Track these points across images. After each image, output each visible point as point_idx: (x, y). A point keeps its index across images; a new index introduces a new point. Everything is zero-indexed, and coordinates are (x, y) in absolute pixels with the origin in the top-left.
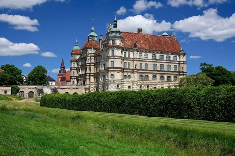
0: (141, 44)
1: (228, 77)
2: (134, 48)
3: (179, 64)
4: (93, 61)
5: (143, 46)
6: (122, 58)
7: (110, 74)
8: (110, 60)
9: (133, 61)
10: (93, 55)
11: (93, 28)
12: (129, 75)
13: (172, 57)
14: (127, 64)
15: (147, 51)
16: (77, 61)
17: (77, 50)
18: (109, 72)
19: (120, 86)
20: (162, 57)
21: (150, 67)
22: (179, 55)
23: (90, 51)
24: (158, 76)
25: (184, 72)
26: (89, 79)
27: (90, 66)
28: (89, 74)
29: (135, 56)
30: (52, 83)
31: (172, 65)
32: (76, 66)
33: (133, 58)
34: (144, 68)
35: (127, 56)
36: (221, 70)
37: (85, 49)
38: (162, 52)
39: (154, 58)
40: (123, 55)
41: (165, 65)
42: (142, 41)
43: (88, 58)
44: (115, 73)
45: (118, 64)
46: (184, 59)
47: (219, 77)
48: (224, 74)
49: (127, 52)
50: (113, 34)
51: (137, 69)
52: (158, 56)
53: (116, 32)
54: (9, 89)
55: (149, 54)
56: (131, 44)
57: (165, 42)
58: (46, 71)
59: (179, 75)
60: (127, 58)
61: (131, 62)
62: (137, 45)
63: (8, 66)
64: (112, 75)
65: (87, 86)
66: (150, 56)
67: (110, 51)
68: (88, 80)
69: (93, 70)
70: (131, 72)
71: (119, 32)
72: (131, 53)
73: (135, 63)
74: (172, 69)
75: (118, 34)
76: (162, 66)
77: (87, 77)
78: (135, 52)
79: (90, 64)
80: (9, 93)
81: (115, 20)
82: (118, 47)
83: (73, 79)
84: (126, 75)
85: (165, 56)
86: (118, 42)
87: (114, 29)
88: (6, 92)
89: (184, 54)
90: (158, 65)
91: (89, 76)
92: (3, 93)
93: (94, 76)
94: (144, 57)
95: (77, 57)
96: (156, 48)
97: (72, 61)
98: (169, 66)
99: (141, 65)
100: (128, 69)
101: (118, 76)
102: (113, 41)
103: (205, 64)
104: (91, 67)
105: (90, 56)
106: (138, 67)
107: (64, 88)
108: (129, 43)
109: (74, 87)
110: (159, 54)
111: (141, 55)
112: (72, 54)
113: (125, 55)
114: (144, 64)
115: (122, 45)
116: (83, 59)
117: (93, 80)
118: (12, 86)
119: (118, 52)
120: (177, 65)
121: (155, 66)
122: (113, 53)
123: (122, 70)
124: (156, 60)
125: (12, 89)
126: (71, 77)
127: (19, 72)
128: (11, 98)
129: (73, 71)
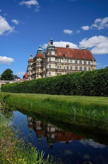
0: (68, 54)
2: (63, 57)
3: (92, 66)
4: (40, 66)
5: (70, 56)
6: (56, 63)
7: (48, 72)
8: (48, 64)
10: (40, 62)
11: (40, 46)
13: (87, 62)
14: (59, 67)
15: (71, 59)
16: (31, 66)
17: (31, 59)
20: (81, 62)
21: (74, 68)
22: (92, 61)
23: (38, 60)
26: (38, 76)
29: (64, 62)
31: (88, 67)
32: (31, 69)
34: (69, 69)
37: (35, 59)
38: (81, 59)
39: (76, 62)
40: (56, 61)
41: (83, 67)
42: (69, 53)
43: (37, 63)
44: (51, 72)
45: (53, 66)
46: (95, 63)
49: (59, 59)
50: (50, 48)
52: (78, 62)
53: (52, 47)
55: (73, 60)
56: (62, 54)
57: (84, 53)
60: (59, 63)
61: (62, 65)
62: (66, 55)
66: (74, 62)
67: (49, 59)
69: (40, 71)
70: (61, 72)
71: (54, 47)
72: (62, 60)
73: (64, 66)
76: (81, 68)
78: (64, 59)
79: (38, 67)
81: (52, 39)
82: (53, 56)
83: (29, 77)
85: (83, 62)
86: (53, 53)
87: (51, 45)
89: (95, 61)
90: (79, 67)
91: (38, 74)
95: (32, 64)
96: (77, 57)
97: (28, 66)
98: (85, 68)
99: (68, 67)
100: (59, 70)
102: (50, 52)
104: (39, 69)
106: (66, 69)
108: (60, 54)
111: (68, 61)
112: (28, 62)
113: (58, 61)
115: (56, 55)
116: (34, 65)
117: (40, 76)
119: (53, 59)
121: (76, 68)
122: (50, 60)
123: (56, 70)
124: (77, 64)
126: (28, 75)
129: (29, 72)
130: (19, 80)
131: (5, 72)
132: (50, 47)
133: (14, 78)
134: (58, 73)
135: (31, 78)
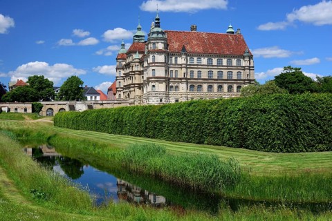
0: (194, 46)
1: (305, 85)
2: (183, 51)
3: (244, 70)
4: (139, 69)
5: (197, 49)
6: (167, 66)
8: (151, 68)
9: (181, 68)
10: (138, 60)
11: (139, 26)
12: (177, 87)
13: (234, 62)
14: (174, 72)
15: (199, 56)
17: (123, 54)
18: (150, 83)
19: (163, 100)
20: (220, 64)
21: (205, 74)
22: (244, 58)
23: (134, 56)
24: (215, 86)
25: (250, 80)
26: (134, 91)
27: (134, 75)
28: (134, 84)
29: (184, 62)
30: (95, 97)
31: (235, 72)
32: (122, 75)
33: (181, 65)
34: (196, 76)
35: (174, 62)
36: (297, 77)
37: (130, 53)
38: (220, 56)
39: (210, 64)
40: (167, 61)
41: (225, 72)
42: (194, 42)
43: (133, 64)
44: (157, 84)
45: (161, 72)
47: (293, 86)
48: (300, 81)
49: (174, 57)
50: (155, 36)
51: (186, 79)
52: (215, 61)
53: (158, 33)
54: (29, 106)
55: (202, 58)
56: (179, 46)
57: (227, 42)
58: (82, 83)
59: (244, 83)
60: (173, 65)
61: (179, 70)
62: (188, 48)
63: (36, 77)
64: (154, 86)
65: (132, 100)
66: (204, 61)
67: (151, 56)
68: (132, 93)
69: (138, 79)
70: (178, 82)
72: (179, 59)
73: (184, 70)
74: (235, 77)
75: (160, 36)
76: (220, 73)
77: (132, 89)
78: (184, 57)
79: (134, 72)
80: (30, 111)
81: (157, 17)
83: (119, 91)
84: (172, 87)
85: (225, 61)
86: (160, 46)
87: (156, 29)
88: (26, 110)
89: (251, 57)
91: (134, 87)
92: (23, 111)
93: (139, 88)
94: (195, 63)
96: (213, 50)
97: (117, 69)
98: (230, 74)
99: (192, 72)
101: (161, 87)
102: (154, 44)
103: (290, 68)
104: (136, 76)
105: (135, 63)
106: (188, 76)
107: (102, 104)
108: (176, 45)
109: (116, 102)
110: (216, 59)
111: (192, 59)
112: (117, 59)
113: (171, 61)
114: (196, 71)
116: (128, 66)
117: (138, 92)
118: (34, 103)
119: (160, 58)
120: (242, 71)
121: (211, 73)
122: (154, 59)
123: (167, 80)
124: (213, 66)
125: (33, 105)
126: (117, 88)
127: (50, 85)
128: (26, 117)
129: (118, 81)
130: (98, 98)
131: (66, 83)
133: (89, 94)
134: (170, 85)
135: (122, 93)
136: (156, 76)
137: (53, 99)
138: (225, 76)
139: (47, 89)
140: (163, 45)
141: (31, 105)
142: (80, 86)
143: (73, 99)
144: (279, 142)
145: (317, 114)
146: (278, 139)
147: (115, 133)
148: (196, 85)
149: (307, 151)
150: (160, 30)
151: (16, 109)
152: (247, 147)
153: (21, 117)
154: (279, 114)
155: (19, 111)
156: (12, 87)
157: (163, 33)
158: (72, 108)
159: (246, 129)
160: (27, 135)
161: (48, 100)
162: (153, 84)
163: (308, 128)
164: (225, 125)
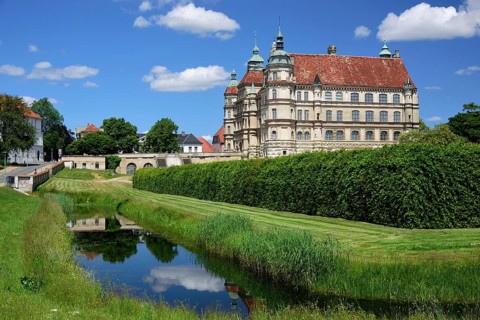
0: (333, 75)
2: (316, 83)
3: (405, 109)
4: (254, 108)
5: (335, 80)
6: (292, 103)
7: (270, 130)
8: (271, 107)
9: (314, 106)
10: (254, 96)
11: (256, 48)
12: (307, 133)
13: (390, 97)
14: (303, 113)
15: (339, 88)
16: (233, 108)
17: (234, 88)
18: (269, 128)
19: (288, 153)
20: (369, 98)
21: (347, 116)
22: (404, 91)
23: (249, 90)
24: (363, 132)
25: (413, 124)
26: (248, 139)
27: (248, 116)
28: (248, 130)
29: (317, 98)
30: (196, 148)
31: (391, 112)
32: (233, 116)
33: (314, 102)
34: (334, 118)
35: (303, 99)
37: (242, 86)
38: (370, 88)
39: (355, 98)
40: (294, 97)
41: (377, 113)
42: (333, 70)
43: (246, 101)
44: (279, 130)
45: (284, 112)
46: (414, 100)
47: (476, 131)
49: (303, 92)
50: (276, 61)
51: (321, 122)
52: (362, 96)
53: (280, 57)
54: (101, 160)
55: (344, 92)
56: (310, 75)
57: (380, 70)
58: (176, 128)
59: (405, 129)
60: (302, 102)
61: (311, 109)
62: (323, 78)
63: (113, 121)
64: (274, 132)
65: (245, 153)
66: (347, 96)
67: (271, 91)
68: (246, 142)
69: (254, 123)
70: (309, 127)
72: (310, 93)
73: (317, 110)
74: (391, 120)
75: (284, 61)
76: (370, 114)
77: (245, 137)
78: (318, 91)
79: (249, 112)
80: (102, 167)
81: (280, 35)
82: (284, 84)
83: (228, 139)
84: (300, 133)
85: (376, 96)
86: (283, 75)
87: (278, 53)
88: (97, 166)
89: (413, 91)
90: (362, 112)
91: (248, 134)
92: (93, 167)
93: (256, 135)
94: (334, 99)
95: (235, 100)
96: (359, 81)
97: (225, 108)
98: (384, 114)
99: (329, 113)
100: (304, 122)
101: (284, 134)
102: (275, 73)
103: (472, 106)
104: (251, 118)
105: (249, 99)
106: (323, 118)
107: (204, 157)
108: (306, 75)
109: (222, 154)
110: (364, 93)
111: (328, 94)
112: (225, 95)
113: (299, 96)
114: (334, 111)
115: (292, 79)
116: (240, 104)
117: (254, 140)
118: (108, 156)
119: (284, 93)
120: (401, 110)
121: (356, 113)
122: (275, 94)
123: (293, 124)
124: (359, 103)
125: (107, 160)
126: (225, 136)
127: (132, 131)
128: (96, 175)
129: (227, 125)
130: (200, 149)
132: (274, 57)
133: (186, 143)
134: (298, 130)
135: (232, 142)
136: (279, 117)
137: (137, 150)
138: (377, 118)
139: (128, 137)
140: (287, 74)
141: (104, 159)
142: (174, 133)
143: (164, 151)
144: (413, 213)
145: (470, 172)
146: (412, 209)
147: (206, 199)
148: (335, 131)
149: (455, 227)
150: (283, 53)
151: (84, 164)
152: (371, 221)
153: (89, 175)
154: (413, 173)
155: (88, 167)
156: (80, 135)
157: (287, 58)
158: (162, 162)
159: (369, 195)
160: (91, 201)
161: (130, 152)
162: (274, 129)
163: (457, 193)
164: (343, 188)
